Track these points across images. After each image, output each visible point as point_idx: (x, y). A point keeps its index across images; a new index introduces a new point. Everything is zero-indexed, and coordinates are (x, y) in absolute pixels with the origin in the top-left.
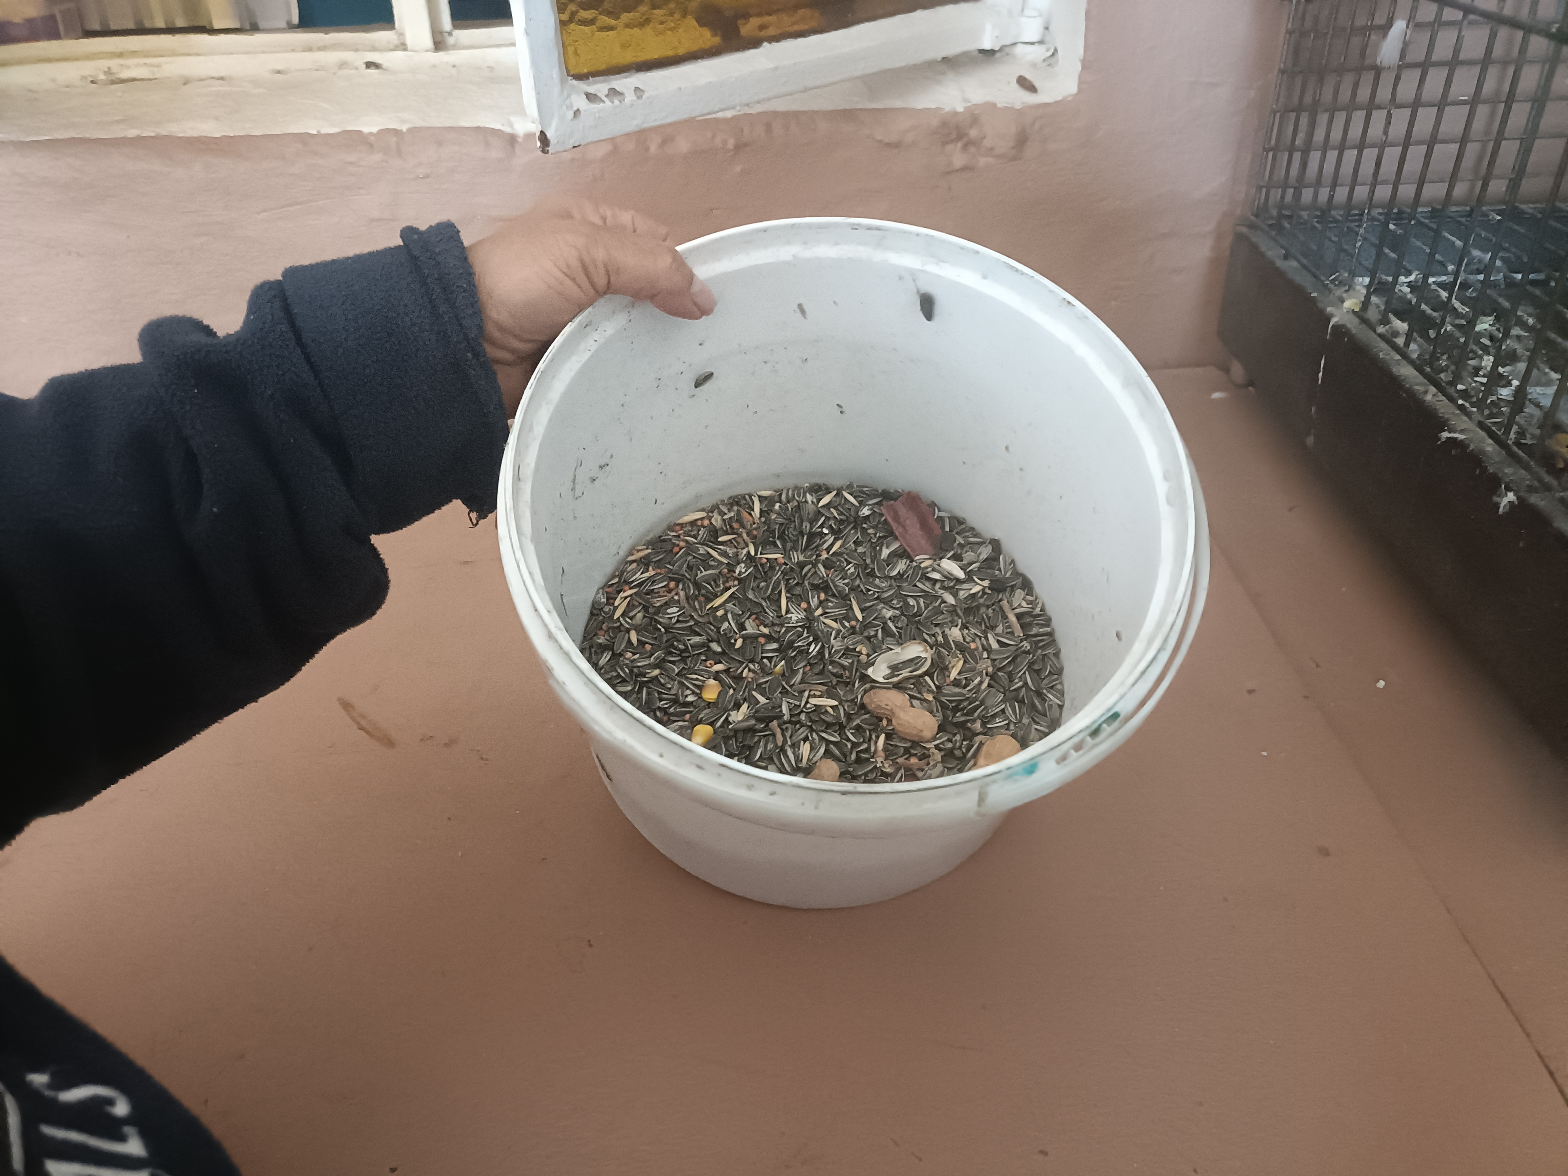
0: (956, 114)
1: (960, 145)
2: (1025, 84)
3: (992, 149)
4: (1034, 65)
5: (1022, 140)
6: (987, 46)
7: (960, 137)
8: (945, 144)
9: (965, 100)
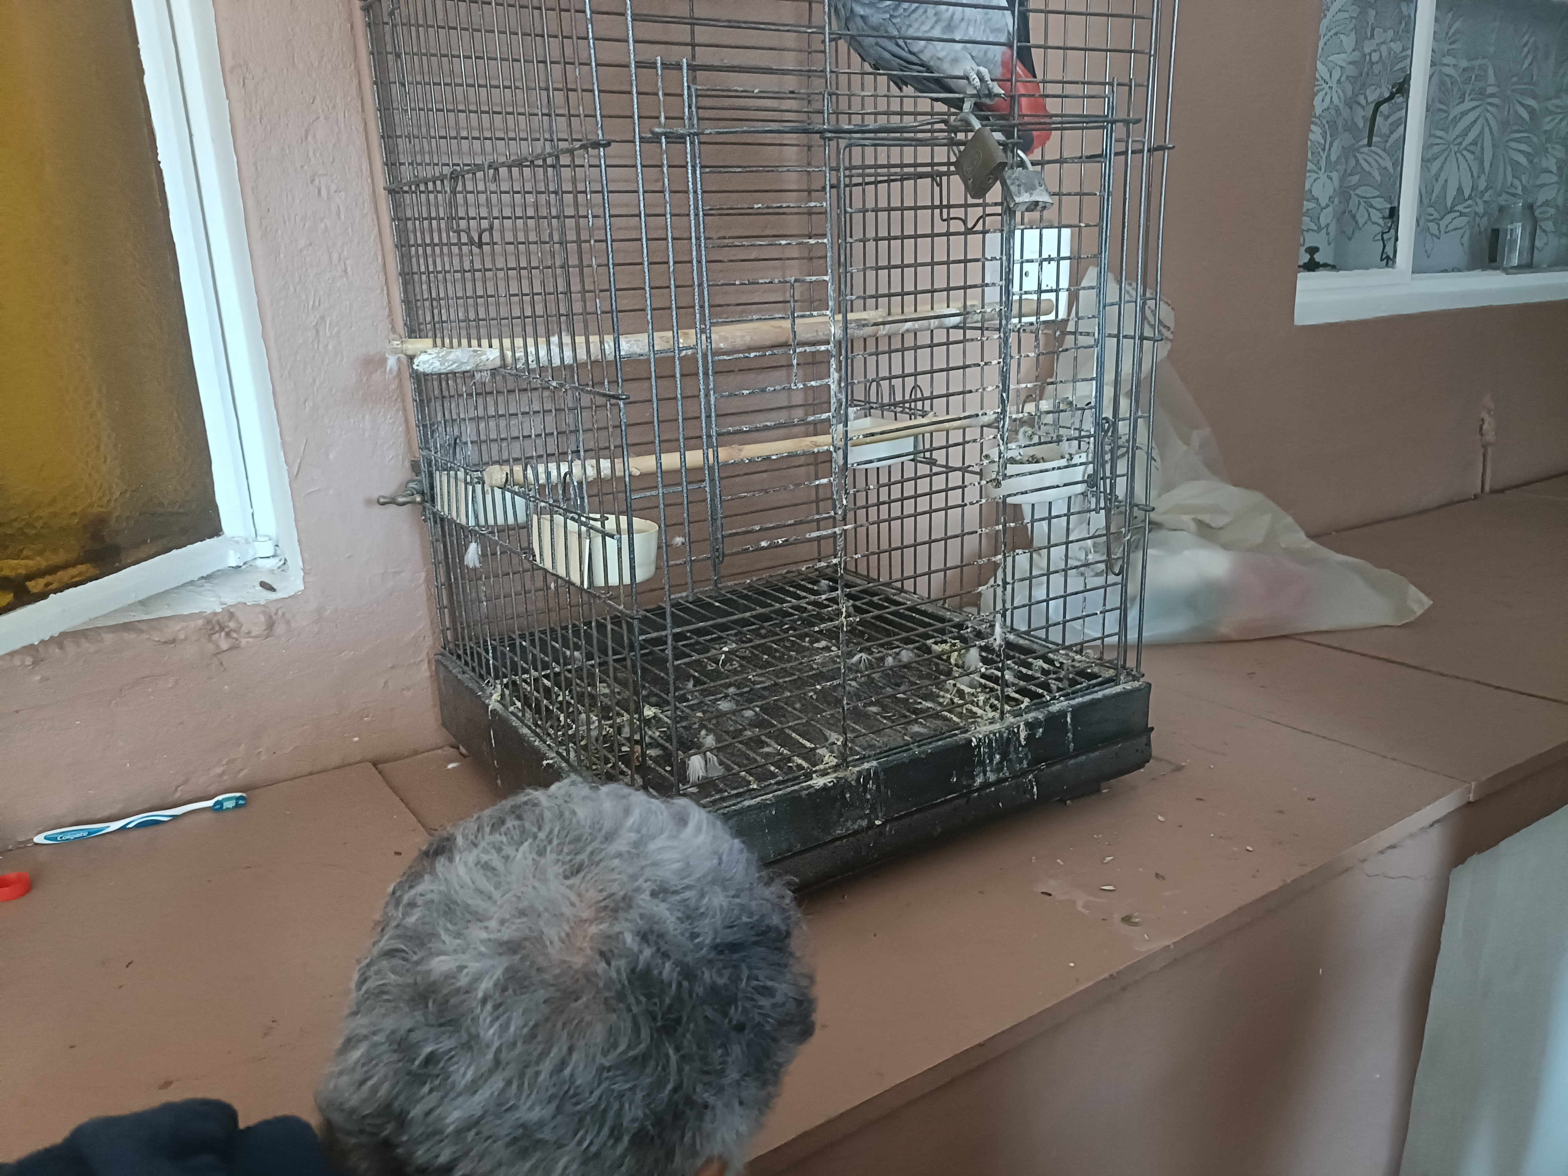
0: (215, 614)
1: (223, 634)
2: (267, 586)
3: (249, 633)
4: (272, 571)
5: (271, 625)
6: (234, 564)
7: (222, 629)
8: (210, 635)
9: (222, 604)
